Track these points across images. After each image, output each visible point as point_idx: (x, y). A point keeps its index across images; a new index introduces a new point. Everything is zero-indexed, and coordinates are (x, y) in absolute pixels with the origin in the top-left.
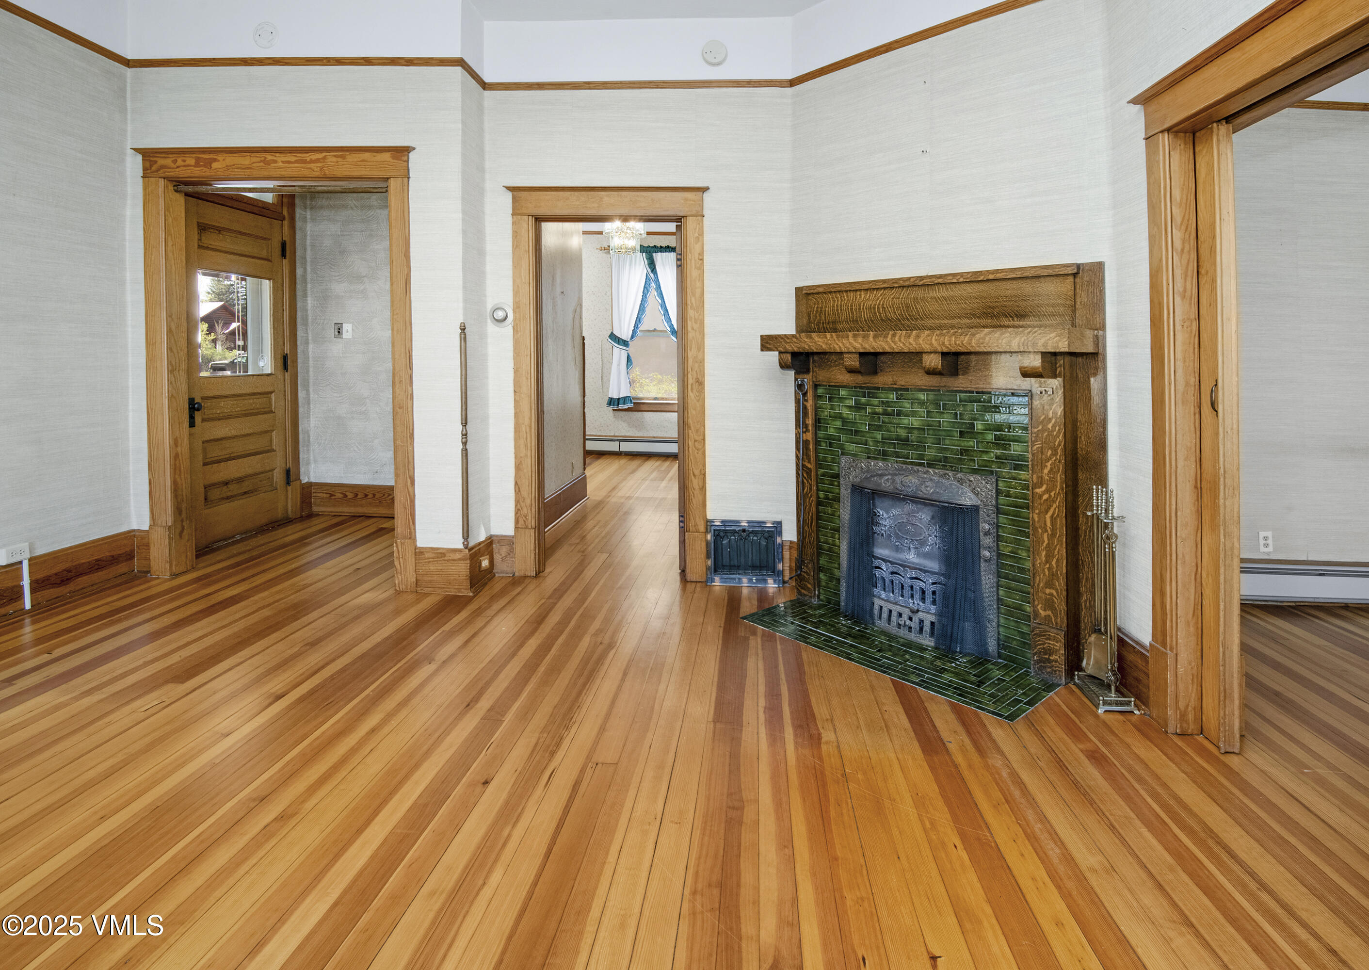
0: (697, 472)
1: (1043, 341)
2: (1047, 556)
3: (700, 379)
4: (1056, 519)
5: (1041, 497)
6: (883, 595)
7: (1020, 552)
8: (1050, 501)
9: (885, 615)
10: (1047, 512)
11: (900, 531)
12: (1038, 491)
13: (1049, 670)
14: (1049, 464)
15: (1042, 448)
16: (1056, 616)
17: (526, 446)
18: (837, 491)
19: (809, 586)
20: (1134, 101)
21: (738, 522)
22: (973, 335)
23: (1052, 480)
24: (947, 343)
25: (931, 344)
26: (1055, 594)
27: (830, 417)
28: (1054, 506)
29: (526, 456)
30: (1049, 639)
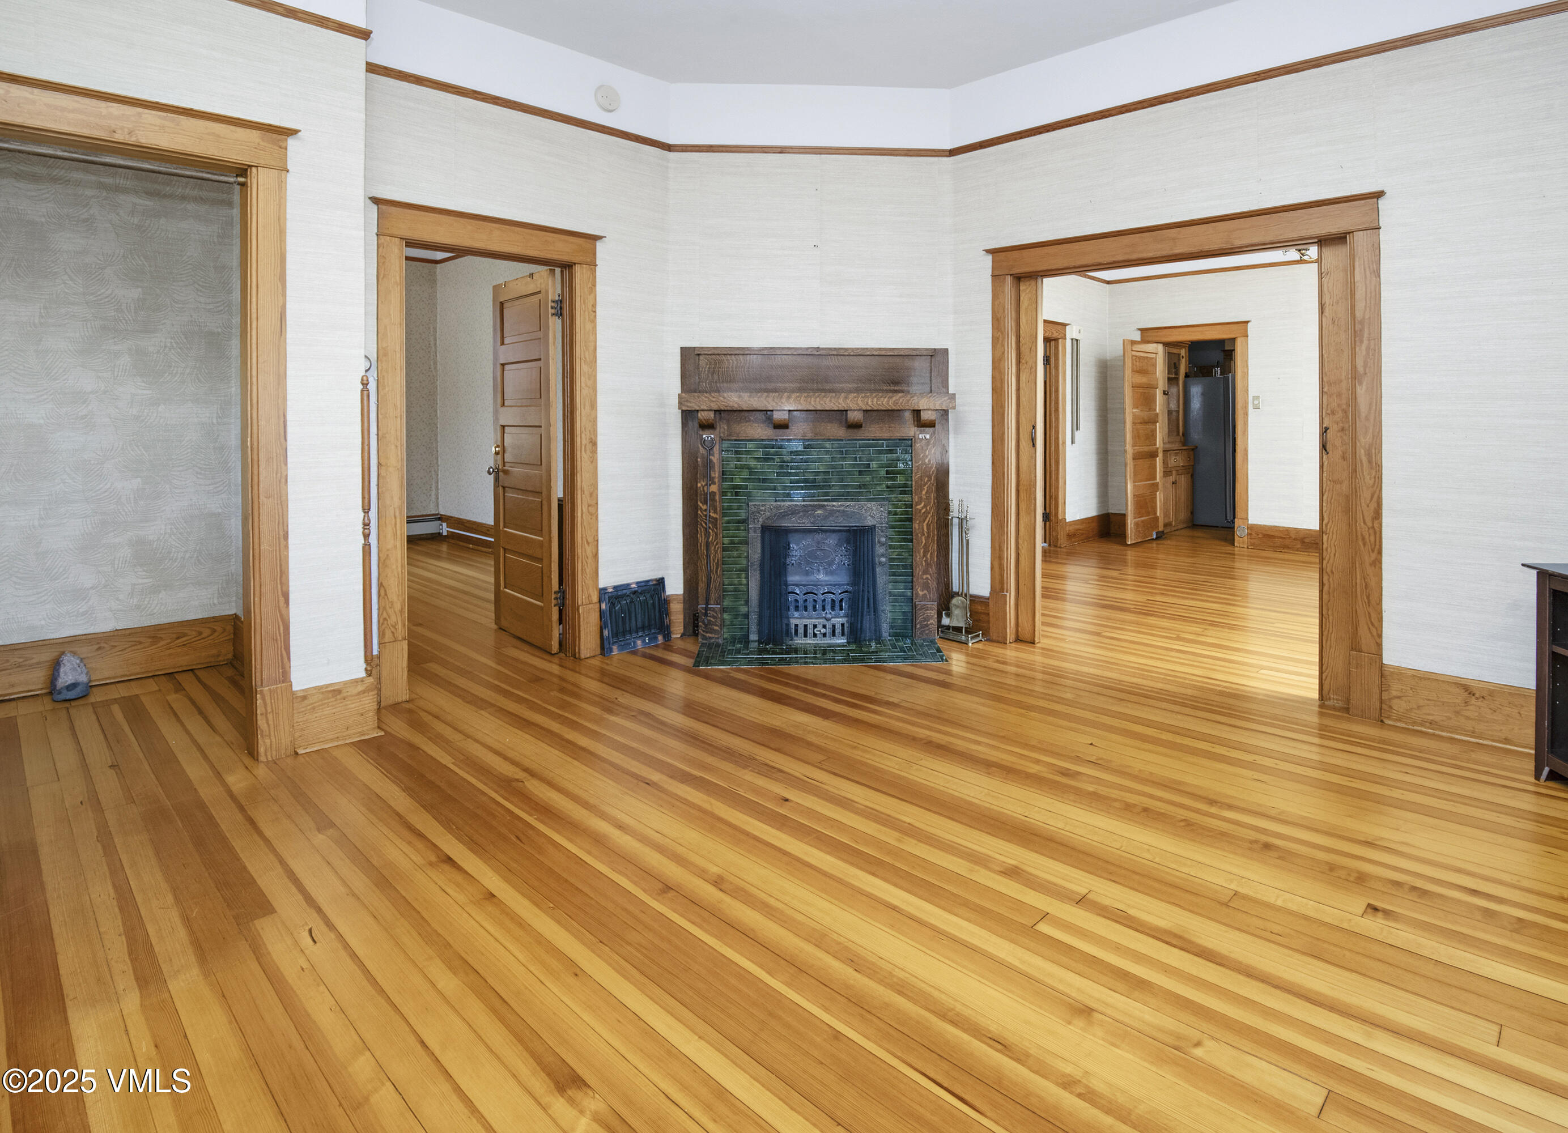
0: (590, 540)
1: (939, 402)
2: (924, 552)
3: (594, 438)
4: (930, 525)
5: (920, 510)
6: (796, 614)
7: (903, 554)
8: (927, 513)
9: (801, 631)
10: (924, 521)
11: (810, 558)
12: (918, 507)
13: (927, 632)
14: (925, 488)
15: (921, 476)
16: (930, 594)
17: (395, 534)
18: (743, 534)
19: (716, 628)
20: (988, 251)
21: (628, 585)
22: (891, 397)
23: (928, 498)
24: (870, 403)
25: (857, 404)
26: (929, 577)
27: (736, 468)
28: (929, 516)
29: (395, 547)
30: (928, 610)
